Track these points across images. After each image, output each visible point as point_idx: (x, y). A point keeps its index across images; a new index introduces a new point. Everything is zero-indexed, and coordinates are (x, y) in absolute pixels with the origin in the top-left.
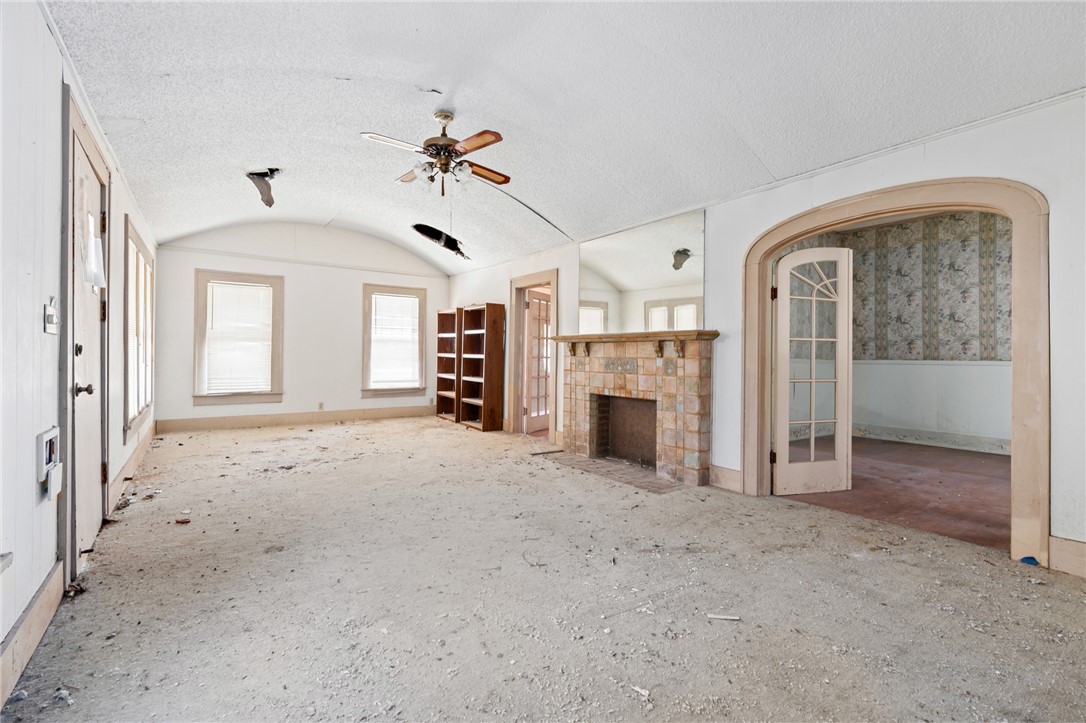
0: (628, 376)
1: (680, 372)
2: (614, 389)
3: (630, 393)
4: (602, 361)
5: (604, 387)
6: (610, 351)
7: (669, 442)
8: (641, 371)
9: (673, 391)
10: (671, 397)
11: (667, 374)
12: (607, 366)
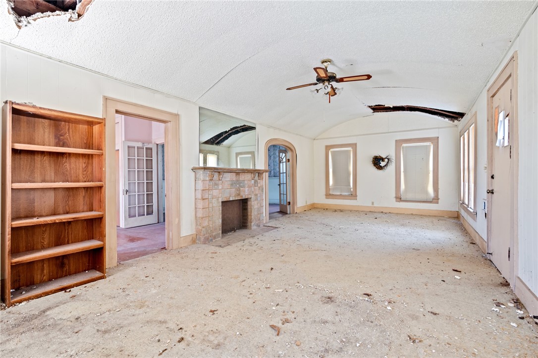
0: (241, 189)
1: (259, 185)
2: (235, 196)
3: (242, 197)
4: (229, 183)
5: (230, 196)
6: (232, 176)
7: (256, 213)
8: (247, 186)
9: (257, 193)
10: (256, 195)
11: (255, 186)
12: (232, 185)
